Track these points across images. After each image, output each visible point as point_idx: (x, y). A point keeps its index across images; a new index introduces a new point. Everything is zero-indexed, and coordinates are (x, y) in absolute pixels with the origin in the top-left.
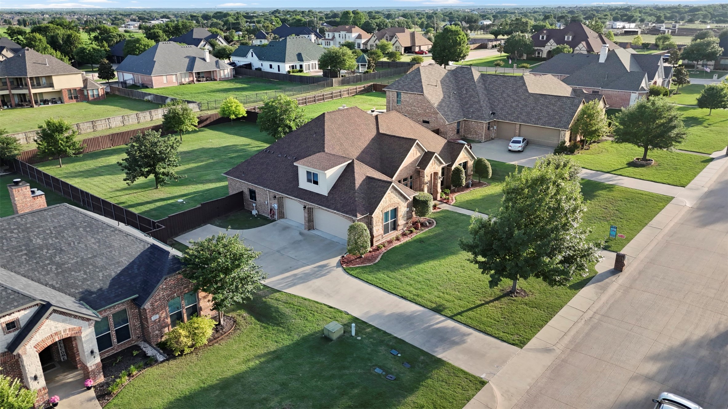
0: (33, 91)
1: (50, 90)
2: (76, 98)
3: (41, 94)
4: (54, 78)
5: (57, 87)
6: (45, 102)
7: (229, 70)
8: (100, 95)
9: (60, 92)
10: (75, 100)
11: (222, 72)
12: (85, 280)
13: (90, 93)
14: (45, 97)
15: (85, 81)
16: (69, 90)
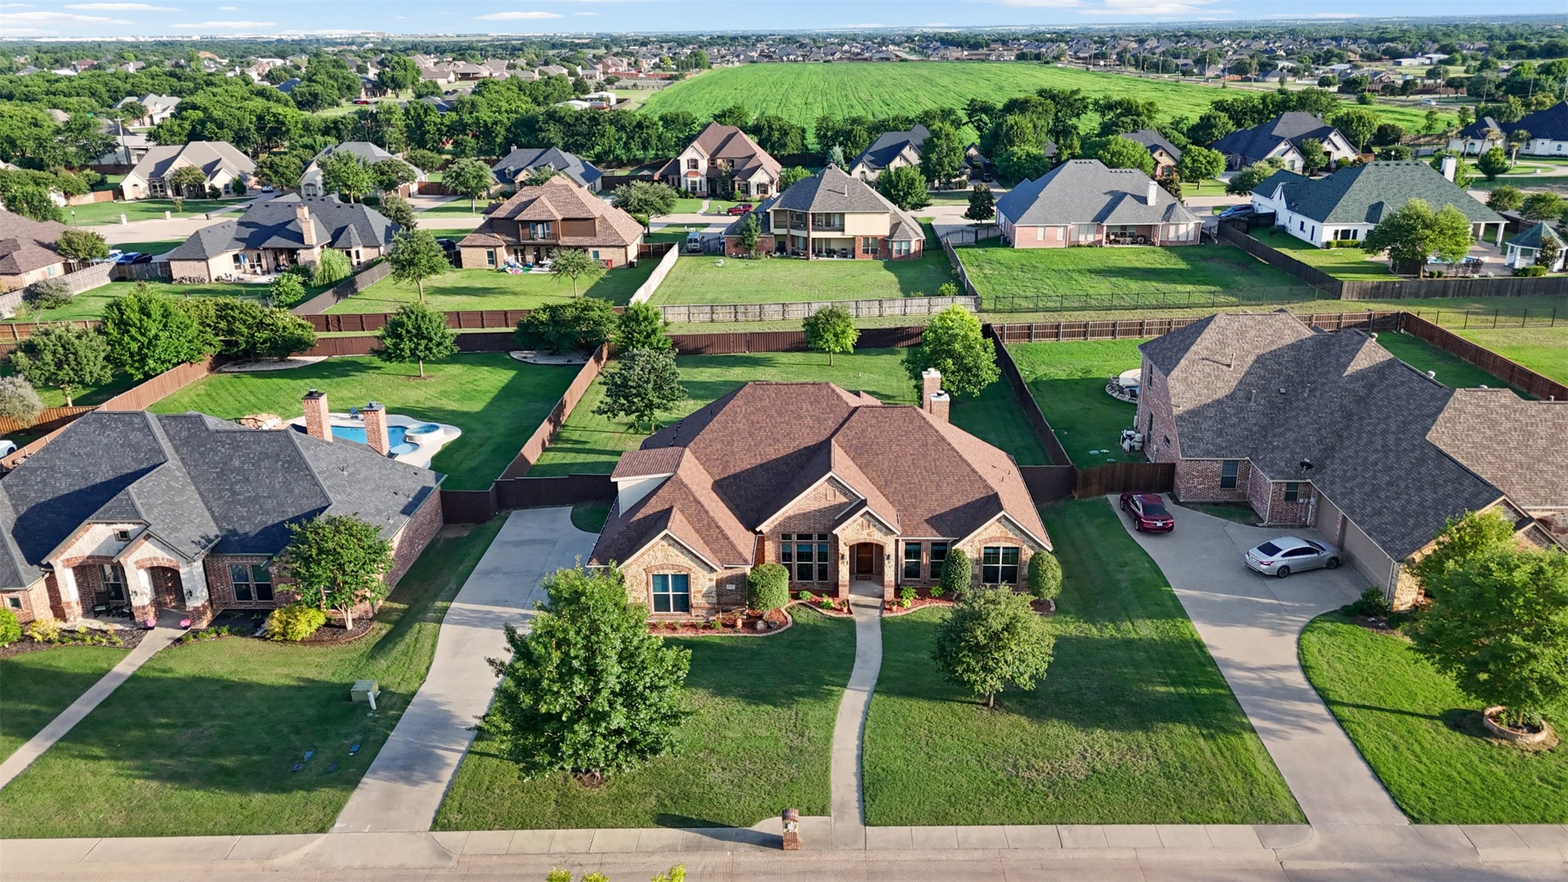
0: (814, 235)
1: (838, 235)
2: (874, 252)
3: (828, 240)
4: (846, 216)
5: (849, 232)
6: (830, 253)
7: (1192, 226)
8: (912, 251)
9: (853, 239)
10: (871, 256)
11: (1172, 228)
12: (243, 518)
13: (896, 247)
14: (834, 246)
15: (895, 227)
16: (866, 239)
